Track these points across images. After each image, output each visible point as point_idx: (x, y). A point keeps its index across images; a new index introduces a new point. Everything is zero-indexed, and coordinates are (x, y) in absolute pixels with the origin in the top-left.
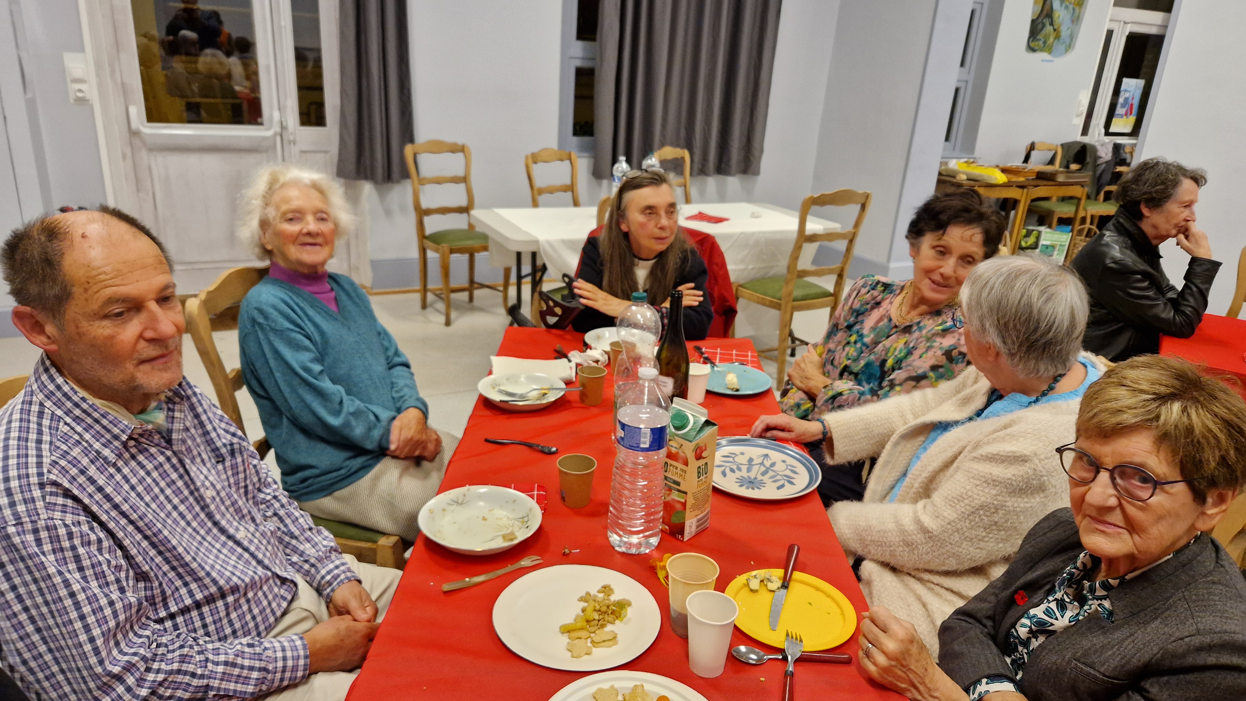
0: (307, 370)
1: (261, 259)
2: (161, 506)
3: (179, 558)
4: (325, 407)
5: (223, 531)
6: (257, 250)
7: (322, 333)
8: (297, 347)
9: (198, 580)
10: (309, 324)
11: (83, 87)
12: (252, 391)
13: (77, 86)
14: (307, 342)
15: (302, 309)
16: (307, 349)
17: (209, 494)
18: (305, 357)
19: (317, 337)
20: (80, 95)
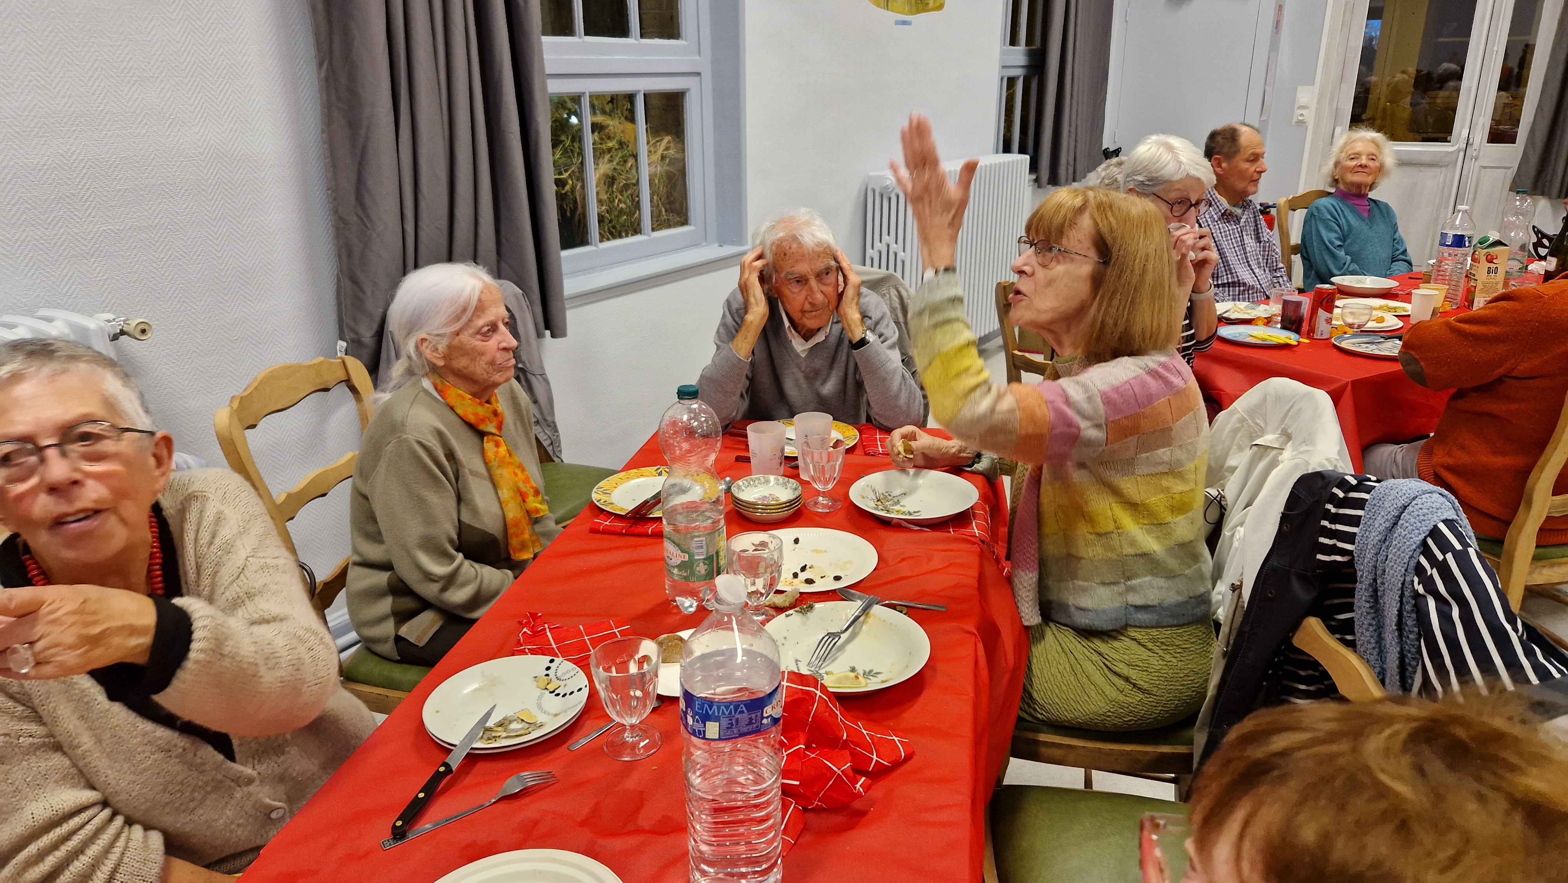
0: (1331, 242)
1: (1331, 186)
2: (1229, 244)
3: (1229, 265)
4: (1334, 264)
5: (1249, 266)
6: (1330, 180)
7: (1349, 225)
8: (1331, 230)
9: (1231, 273)
10: (1343, 220)
11: (1304, 112)
12: (1302, 256)
13: (1300, 112)
14: (1337, 228)
15: (1342, 211)
16: (1336, 232)
17: (1248, 249)
18: (1332, 236)
19: (1346, 228)
20: (1300, 118)
